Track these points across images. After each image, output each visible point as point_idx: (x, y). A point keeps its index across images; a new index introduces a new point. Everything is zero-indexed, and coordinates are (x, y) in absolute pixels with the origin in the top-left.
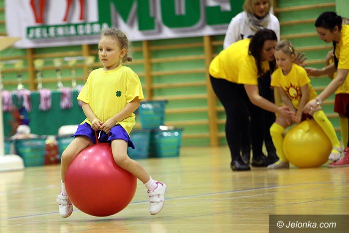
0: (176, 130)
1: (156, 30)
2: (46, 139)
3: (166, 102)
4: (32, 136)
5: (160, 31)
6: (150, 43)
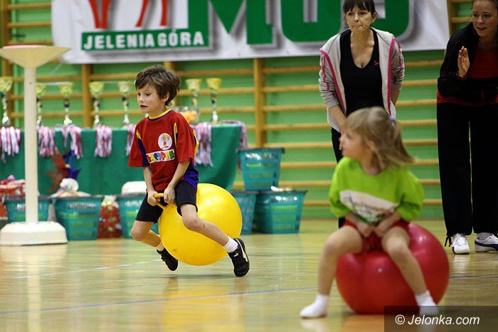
0: (294, 192)
1: (274, 44)
2: (102, 200)
3: (283, 150)
4: (81, 194)
5: (280, 46)
6: (263, 62)
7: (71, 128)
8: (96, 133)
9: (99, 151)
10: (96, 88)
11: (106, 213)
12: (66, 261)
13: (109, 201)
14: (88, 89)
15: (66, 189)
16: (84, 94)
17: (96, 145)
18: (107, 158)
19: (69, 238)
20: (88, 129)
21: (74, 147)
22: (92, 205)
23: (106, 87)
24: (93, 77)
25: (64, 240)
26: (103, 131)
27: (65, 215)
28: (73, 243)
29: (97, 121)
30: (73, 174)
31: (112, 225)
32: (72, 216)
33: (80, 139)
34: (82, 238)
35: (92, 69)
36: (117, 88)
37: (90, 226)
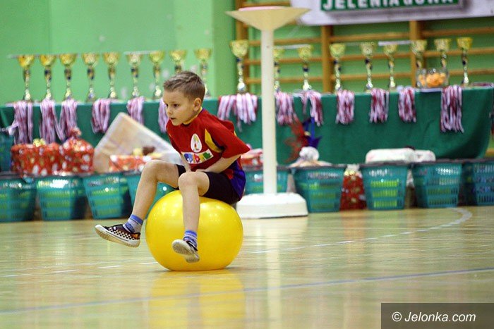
2: (344, 169)
4: (322, 163)
7: (310, 93)
8: (337, 98)
9: (341, 117)
10: (337, 50)
11: (348, 183)
12: (307, 234)
13: (352, 170)
14: (329, 52)
15: (305, 158)
16: (324, 57)
17: (337, 111)
18: (349, 124)
19: (310, 210)
20: (328, 94)
21: (314, 114)
22: (333, 175)
23: (347, 50)
24: (333, 39)
25: (305, 212)
26: (345, 96)
27: (304, 185)
28: (314, 216)
29: (338, 85)
30: (313, 143)
31: (355, 196)
32: (314, 186)
33: (320, 105)
34: (324, 209)
35: (331, 30)
36: (360, 50)
37: (332, 197)
